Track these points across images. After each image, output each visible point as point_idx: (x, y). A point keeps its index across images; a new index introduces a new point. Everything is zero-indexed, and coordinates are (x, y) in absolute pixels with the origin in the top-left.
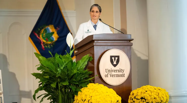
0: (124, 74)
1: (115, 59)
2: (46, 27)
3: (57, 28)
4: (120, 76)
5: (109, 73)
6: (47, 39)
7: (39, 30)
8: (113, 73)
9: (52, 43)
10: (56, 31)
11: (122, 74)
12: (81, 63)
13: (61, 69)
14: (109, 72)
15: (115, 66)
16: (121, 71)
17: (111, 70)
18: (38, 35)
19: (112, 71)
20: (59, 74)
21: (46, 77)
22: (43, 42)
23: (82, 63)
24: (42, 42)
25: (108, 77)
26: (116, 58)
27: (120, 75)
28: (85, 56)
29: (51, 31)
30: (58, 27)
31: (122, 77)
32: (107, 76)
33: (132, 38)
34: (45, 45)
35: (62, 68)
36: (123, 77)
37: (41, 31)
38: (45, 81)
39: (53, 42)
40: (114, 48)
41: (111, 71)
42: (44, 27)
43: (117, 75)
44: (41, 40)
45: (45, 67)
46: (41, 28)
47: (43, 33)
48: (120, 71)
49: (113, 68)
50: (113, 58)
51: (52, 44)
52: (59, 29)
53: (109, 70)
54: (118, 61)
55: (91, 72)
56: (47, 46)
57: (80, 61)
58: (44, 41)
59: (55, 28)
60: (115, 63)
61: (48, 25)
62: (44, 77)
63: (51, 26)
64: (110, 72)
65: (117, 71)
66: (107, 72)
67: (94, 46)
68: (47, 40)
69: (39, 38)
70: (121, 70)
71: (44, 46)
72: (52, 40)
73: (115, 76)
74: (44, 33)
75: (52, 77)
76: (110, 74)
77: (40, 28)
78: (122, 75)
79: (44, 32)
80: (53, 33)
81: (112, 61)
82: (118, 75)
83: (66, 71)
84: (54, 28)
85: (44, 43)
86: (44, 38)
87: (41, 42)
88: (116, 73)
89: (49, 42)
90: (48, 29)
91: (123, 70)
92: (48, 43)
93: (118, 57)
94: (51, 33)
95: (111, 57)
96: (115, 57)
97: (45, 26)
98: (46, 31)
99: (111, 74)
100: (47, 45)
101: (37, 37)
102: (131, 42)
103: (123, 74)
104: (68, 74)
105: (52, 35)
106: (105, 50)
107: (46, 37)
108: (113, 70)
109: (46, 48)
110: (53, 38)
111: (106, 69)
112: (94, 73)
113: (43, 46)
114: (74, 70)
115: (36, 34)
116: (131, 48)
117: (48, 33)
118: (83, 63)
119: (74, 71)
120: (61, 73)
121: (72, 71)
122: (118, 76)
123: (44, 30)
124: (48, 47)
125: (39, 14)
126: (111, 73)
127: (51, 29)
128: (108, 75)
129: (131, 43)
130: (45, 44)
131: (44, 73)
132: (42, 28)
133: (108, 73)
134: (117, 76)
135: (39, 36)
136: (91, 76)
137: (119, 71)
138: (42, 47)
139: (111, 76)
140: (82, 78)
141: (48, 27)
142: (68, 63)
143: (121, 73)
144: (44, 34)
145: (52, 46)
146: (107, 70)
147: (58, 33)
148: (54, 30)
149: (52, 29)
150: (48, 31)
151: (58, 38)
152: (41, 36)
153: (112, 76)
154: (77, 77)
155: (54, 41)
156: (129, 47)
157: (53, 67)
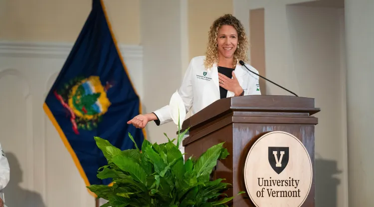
0: (299, 191)
1: (279, 155)
2: (84, 81)
3: (107, 83)
4: (290, 195)
5: (266, 187)
6: (85, 109)
7: (67, 87)
8: (275, 188)
9: (96, 118)
10: (104, 90)
11: (295, 190)
12: (204, 164)
13: (160, 177)
14: (265, 185)
15: (279, 170)
16: (291, 184)
17: (271, 179)
18: (65, 100)
19: (272, 181)
20: (155, 188)
21: (123, 195)
22: (75, 115)
23: (206, 163)
24: (73, 116)
25: (262, 196)
26: (282, 153)
27: (290, 193)
28: (213, 147)
29: (94, 90)
30: (110, 83)
31: (294, 196)
32: (260, 194)
33: (316, 106)
34: (79, 122)
35: (162, 174)
36: (296, 196)
37: (72, 91)
38: (122, 203)
39: (98, 117)
40: (277, 130)
41: (269, 182)
42: (77, 81)
43: (282, 193)
44: (71, 111)
45: (118, 172)
46: (71, 83)
47: (76, 95)
48: (291, 182)
49: (275, 176)
50: (275, 153)
51: (96, 121)
52: (111, 86)
53: (265, 181)
54: (285, 160)
55: (225, 185)
56: (83, 126)
57: (202, 158)
58: (79, 113)
59: (103, 83)
60: (279, 164)
61: (87, 76)
62: (118, 194)
63: (93, 80)
64: (268, 185)
65: (284, 183)
66: (261, 184)
67: (232, 123)
68: (84, 112)
69: (67, 107)
70: (293, 180)
71: (77, 124)
72: (95, 113)
73: (279, 194)
74: (79, 95)
75: (140, 195)
76: (268, 190)
77: (69, 84)
78: (295, 193)
79: (79, 93)
80: (98, 95)
81: (272, 161)
82: (285, 193)
83: (170, 182)
84: (99, 83)
85: (77, 117)
86: (77, 106)
87: (70, 116)
88: (280, 189)
89: (90, 114)
90: (88, 87)
91: (296, 181)
92: (86, 119)
93: (286, 150)
94: (94, 94)
95: (271, 150)
96: (279, 149)
97: (82, 79)
98: (82, 89)
99: (270, 191)
100: (84, 122)
101: (63, 102)
102: (315, 115)
103: (297, 190)
104: (175, 188)
105: (96, 100)
106: (257, 133)
107: (82, 103)
108: (274, 181)
109: (80, 129)
110: (98, 108)
111: (259, 179)
112: (231, 187)
113: (75, 125)
114: (191, 180)
115: (60, 97)
116: (313, 131)
117: (87, 94)
118: (208, 162)
119: (189, 182)
120: (160, 186)
121: (186, 182)
122: (285, 195)
123: (79, 88)
124: (86, 127)
125: (67, 53)
126: (269, 187)
127: (93, 85)
128: (262, 191)
129: (313, 117)
130: (80, 119)
131: (117, 186)
132: (75, 84)
133: (263, 187)
134: (282, 195)
135: (67, 102)
136: (226, 195)
137: (288, 182)
138: (73, 126)
139: (269, 195)
140: (206, 199)
141: (88, 80)
142: (175, 163)
143: (292, 189)
144: (78, 97)
145: (95, 124)
146: (261, 180)
147: (109, 96)
148: (101, 89)
149: (95, 85)
150: (86, 91)
151: (109, 108)
152: (71, 101)
153: (272, 194)
154: (197, 197)
155: (100, 115)
156: (309, 128)
157: (140, 172)
